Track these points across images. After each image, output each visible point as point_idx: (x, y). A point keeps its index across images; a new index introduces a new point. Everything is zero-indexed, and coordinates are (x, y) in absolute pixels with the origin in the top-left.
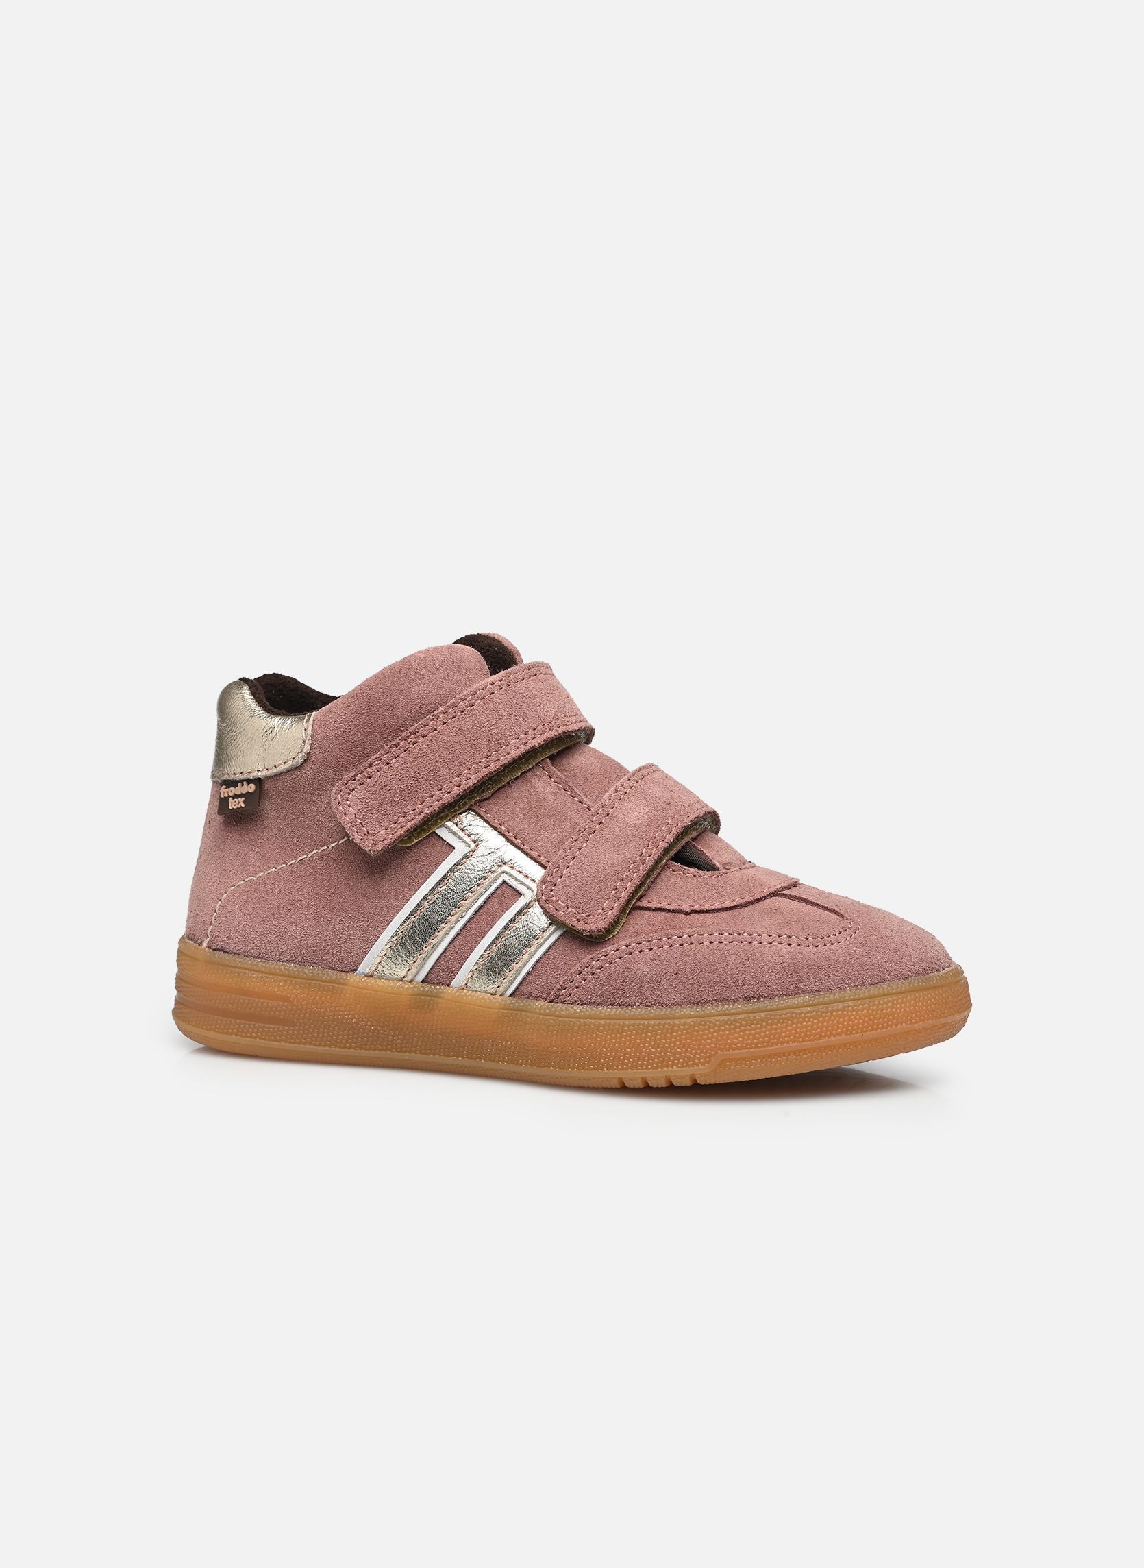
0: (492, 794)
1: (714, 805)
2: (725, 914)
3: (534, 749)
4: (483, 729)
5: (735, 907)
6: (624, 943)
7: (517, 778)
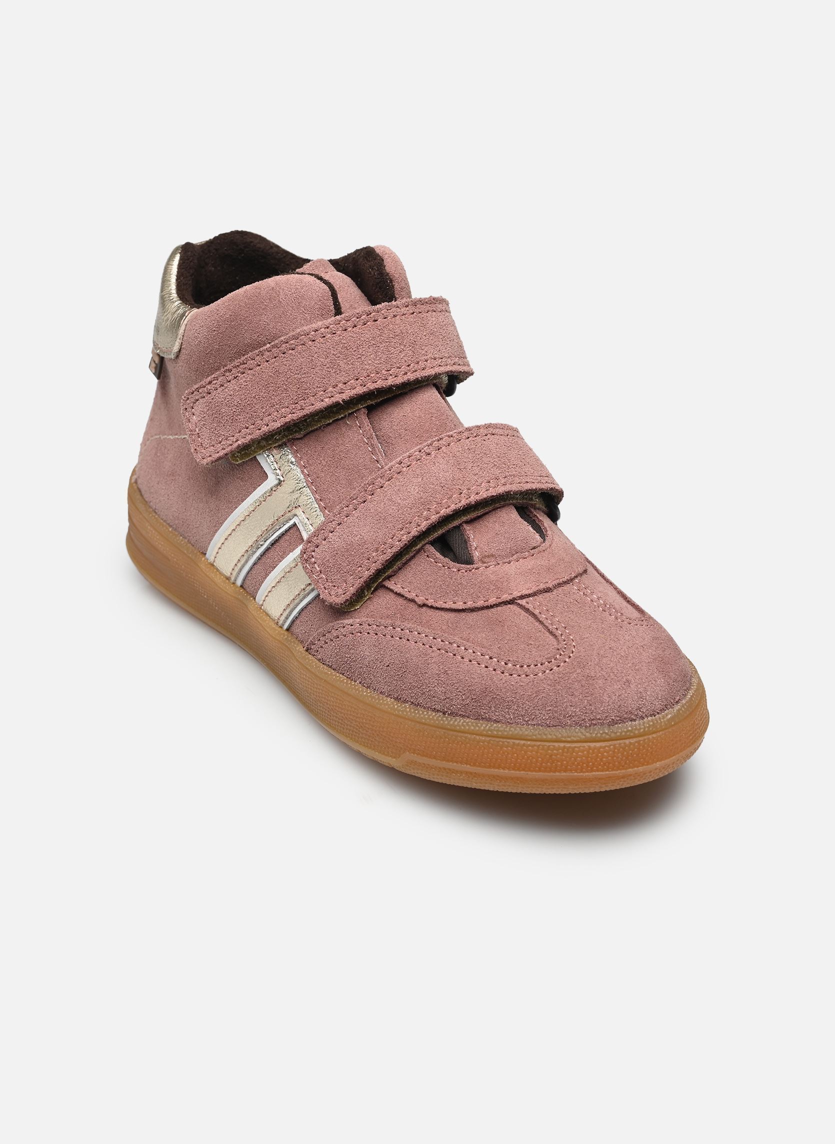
0: (305, 436)
1: (561, 481)
2: (452, 615)
3: (337, 404)
4: (296, 376)
5: (463, 610)
6: (358, 620)
7: (329, 424)
